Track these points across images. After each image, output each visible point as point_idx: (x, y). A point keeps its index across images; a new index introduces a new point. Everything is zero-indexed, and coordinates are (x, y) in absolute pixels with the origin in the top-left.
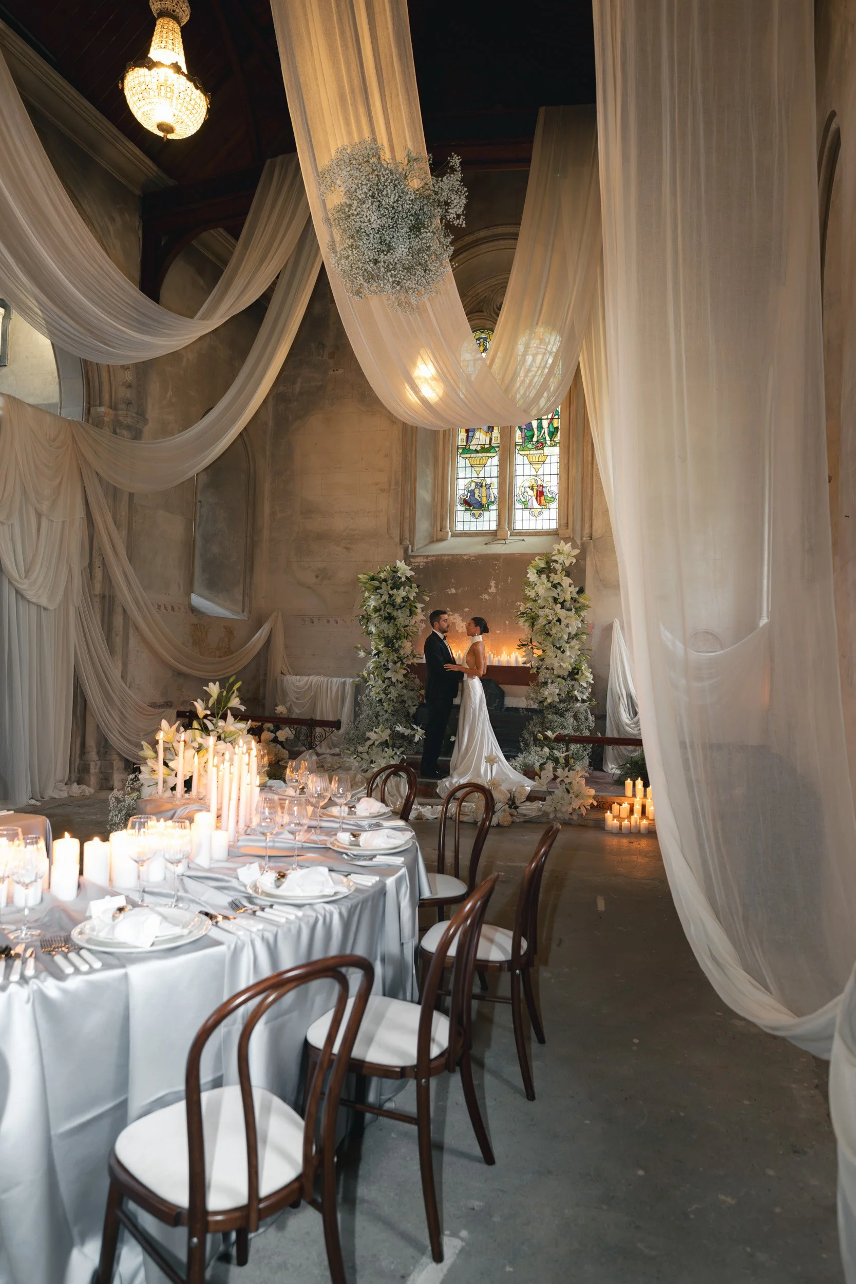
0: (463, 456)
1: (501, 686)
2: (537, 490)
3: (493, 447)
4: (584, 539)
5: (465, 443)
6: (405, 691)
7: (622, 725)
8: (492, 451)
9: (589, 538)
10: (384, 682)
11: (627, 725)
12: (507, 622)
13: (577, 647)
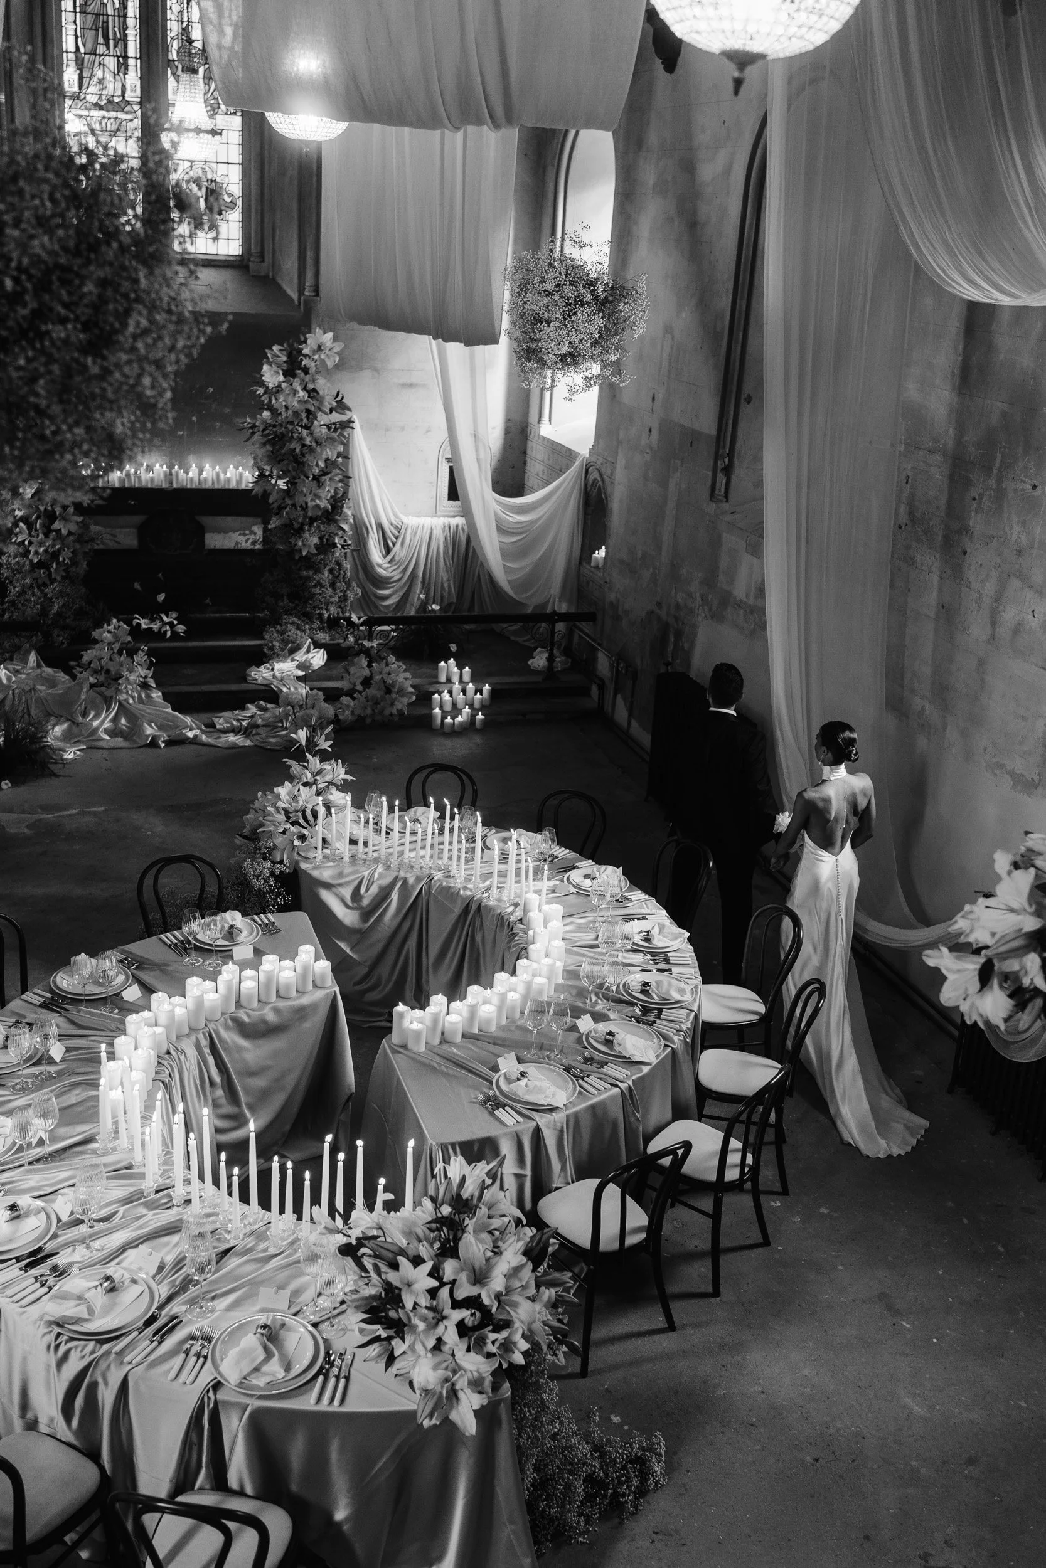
0: (74, 111)
1: (198, 518)
2: (207, 188)
3: (128, 103)
4: (307, 293)
5: (76, 89)
6: (78, 546)
7: (372, 567)
8: (128, 108)
9: (314, 294)
10: (46, 535)
11: (380, 566)
12: (194, 418)
13: (337, 478)
